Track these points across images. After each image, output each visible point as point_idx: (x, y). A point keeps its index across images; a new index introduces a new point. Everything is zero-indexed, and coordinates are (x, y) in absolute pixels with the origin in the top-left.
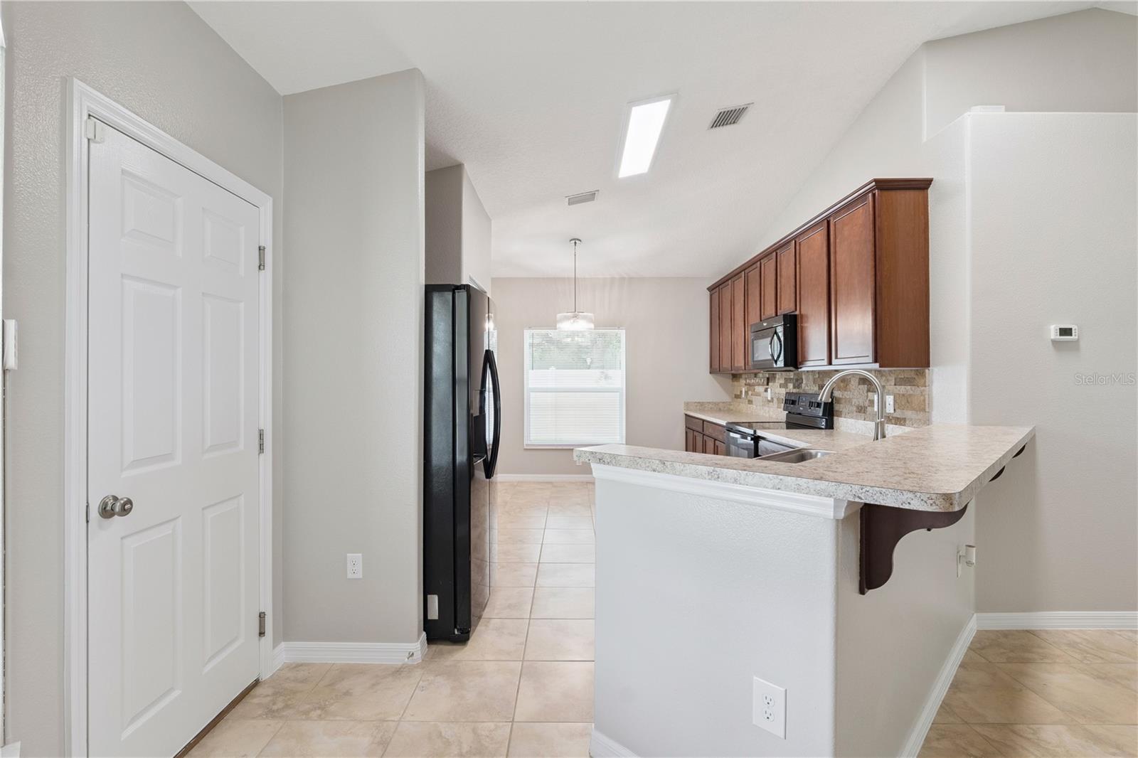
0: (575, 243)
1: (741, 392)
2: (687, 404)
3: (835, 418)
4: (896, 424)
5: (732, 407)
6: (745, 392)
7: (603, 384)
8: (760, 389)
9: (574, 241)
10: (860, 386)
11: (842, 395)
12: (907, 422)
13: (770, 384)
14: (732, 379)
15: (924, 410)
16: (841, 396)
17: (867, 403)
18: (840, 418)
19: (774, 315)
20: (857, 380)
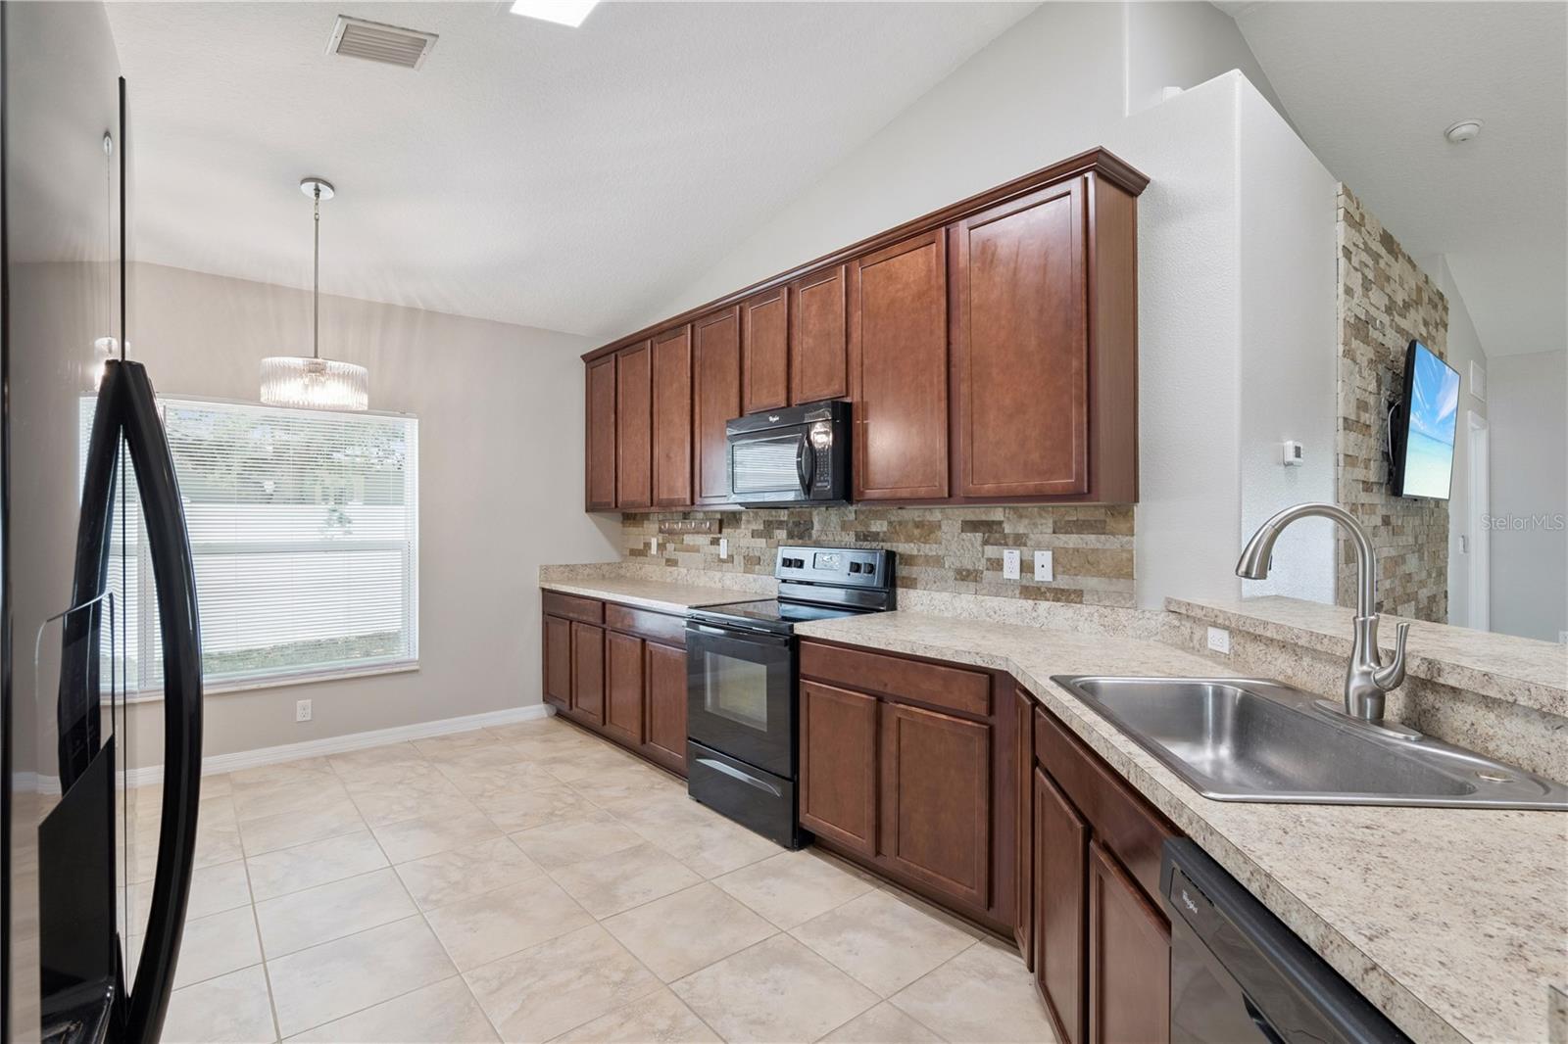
0: (317, 191)
1: (648, 545)
2: (545, 569)
3: (900, 591)
4: (1058, 600)
5: (622, 572)
6: (658, 545)
7: (336, 533)
8: (702, 540)
9: (312, 185)
10: (964, 535)
11: (919, 551)
12: (1086, 597)
13: (724, 530)
14: (623, 523)
15: (1130, 576)
16: (915, 553)
17: (982, 565)
18: (911, 591)
19: (783, 404)
20: (959, 525)
